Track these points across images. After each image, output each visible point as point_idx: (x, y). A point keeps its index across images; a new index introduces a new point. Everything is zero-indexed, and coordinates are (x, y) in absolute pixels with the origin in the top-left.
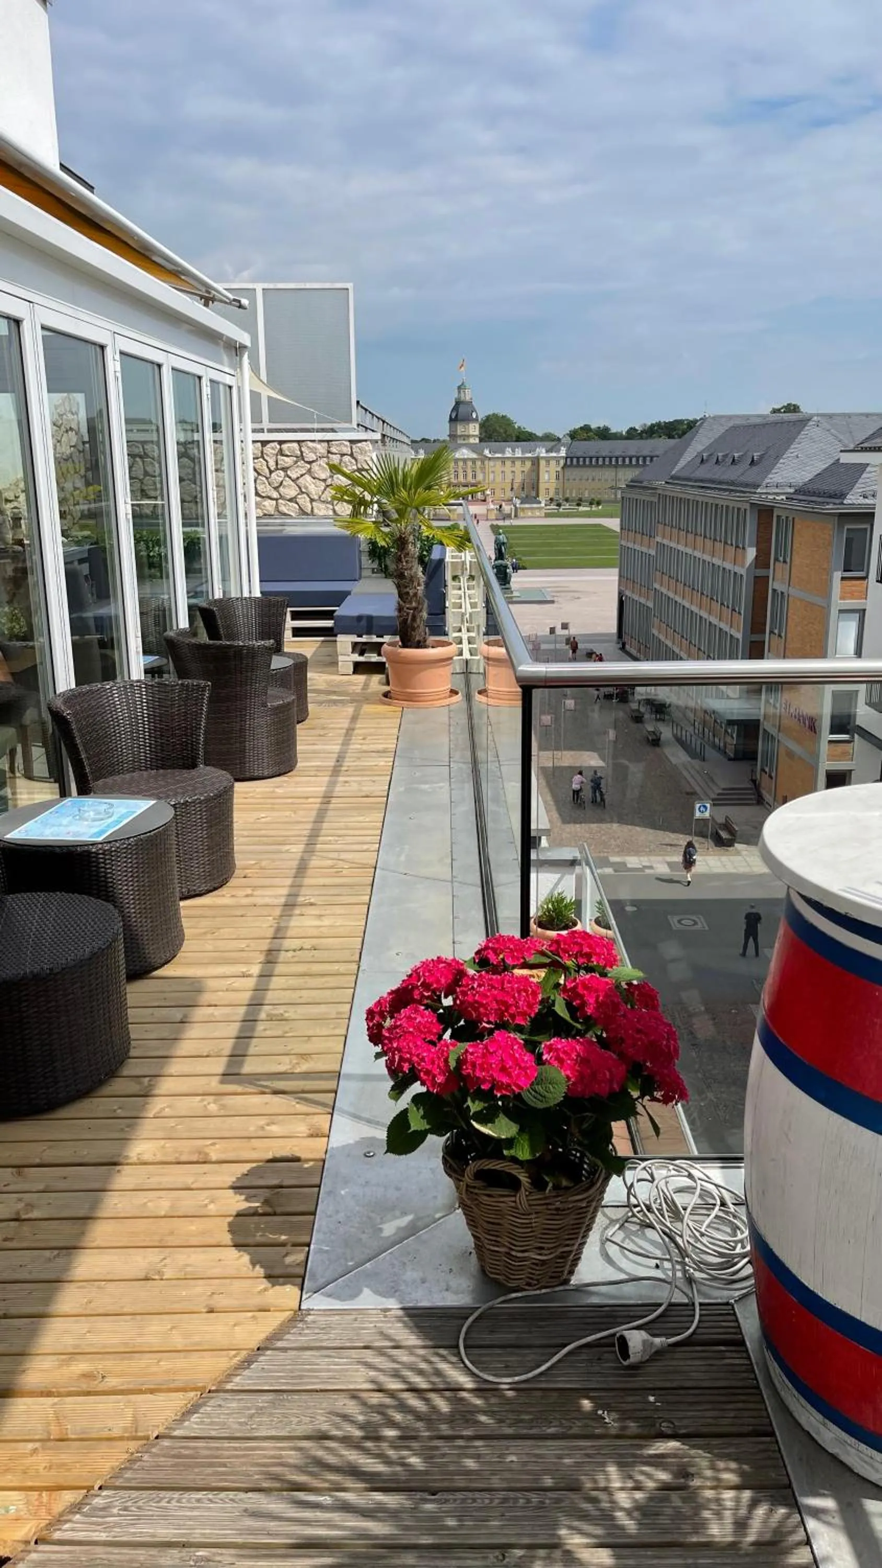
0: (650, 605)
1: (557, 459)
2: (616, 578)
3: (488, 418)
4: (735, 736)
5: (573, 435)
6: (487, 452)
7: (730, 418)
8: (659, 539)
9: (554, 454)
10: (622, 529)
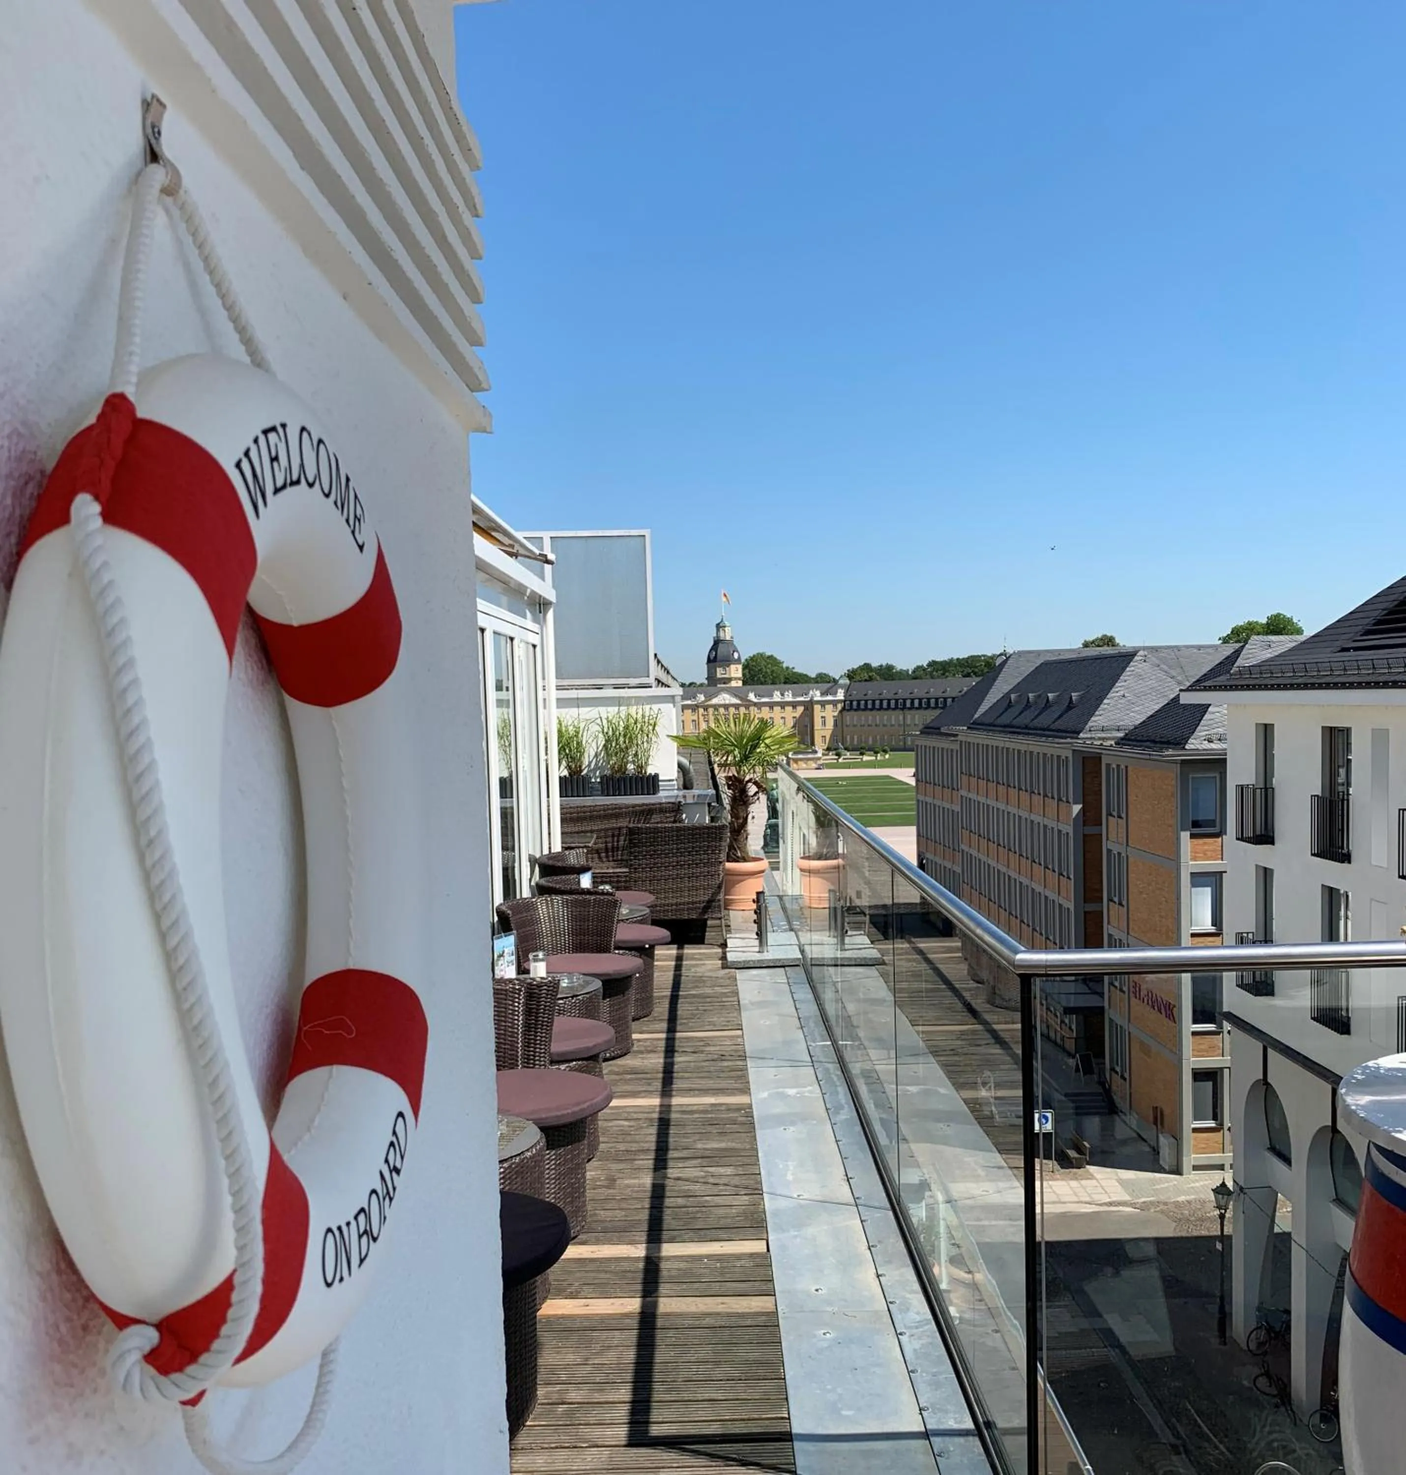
0: (958, 870)
1: (834, 703)
2: (914, 839)
3: (752, 659)
4: (1074, 1027)
5: (851, 675)
6: (752, 697)
7: (1038, 653)
8: (963, 792)
9: (830, 698)
10: (917, 781)
